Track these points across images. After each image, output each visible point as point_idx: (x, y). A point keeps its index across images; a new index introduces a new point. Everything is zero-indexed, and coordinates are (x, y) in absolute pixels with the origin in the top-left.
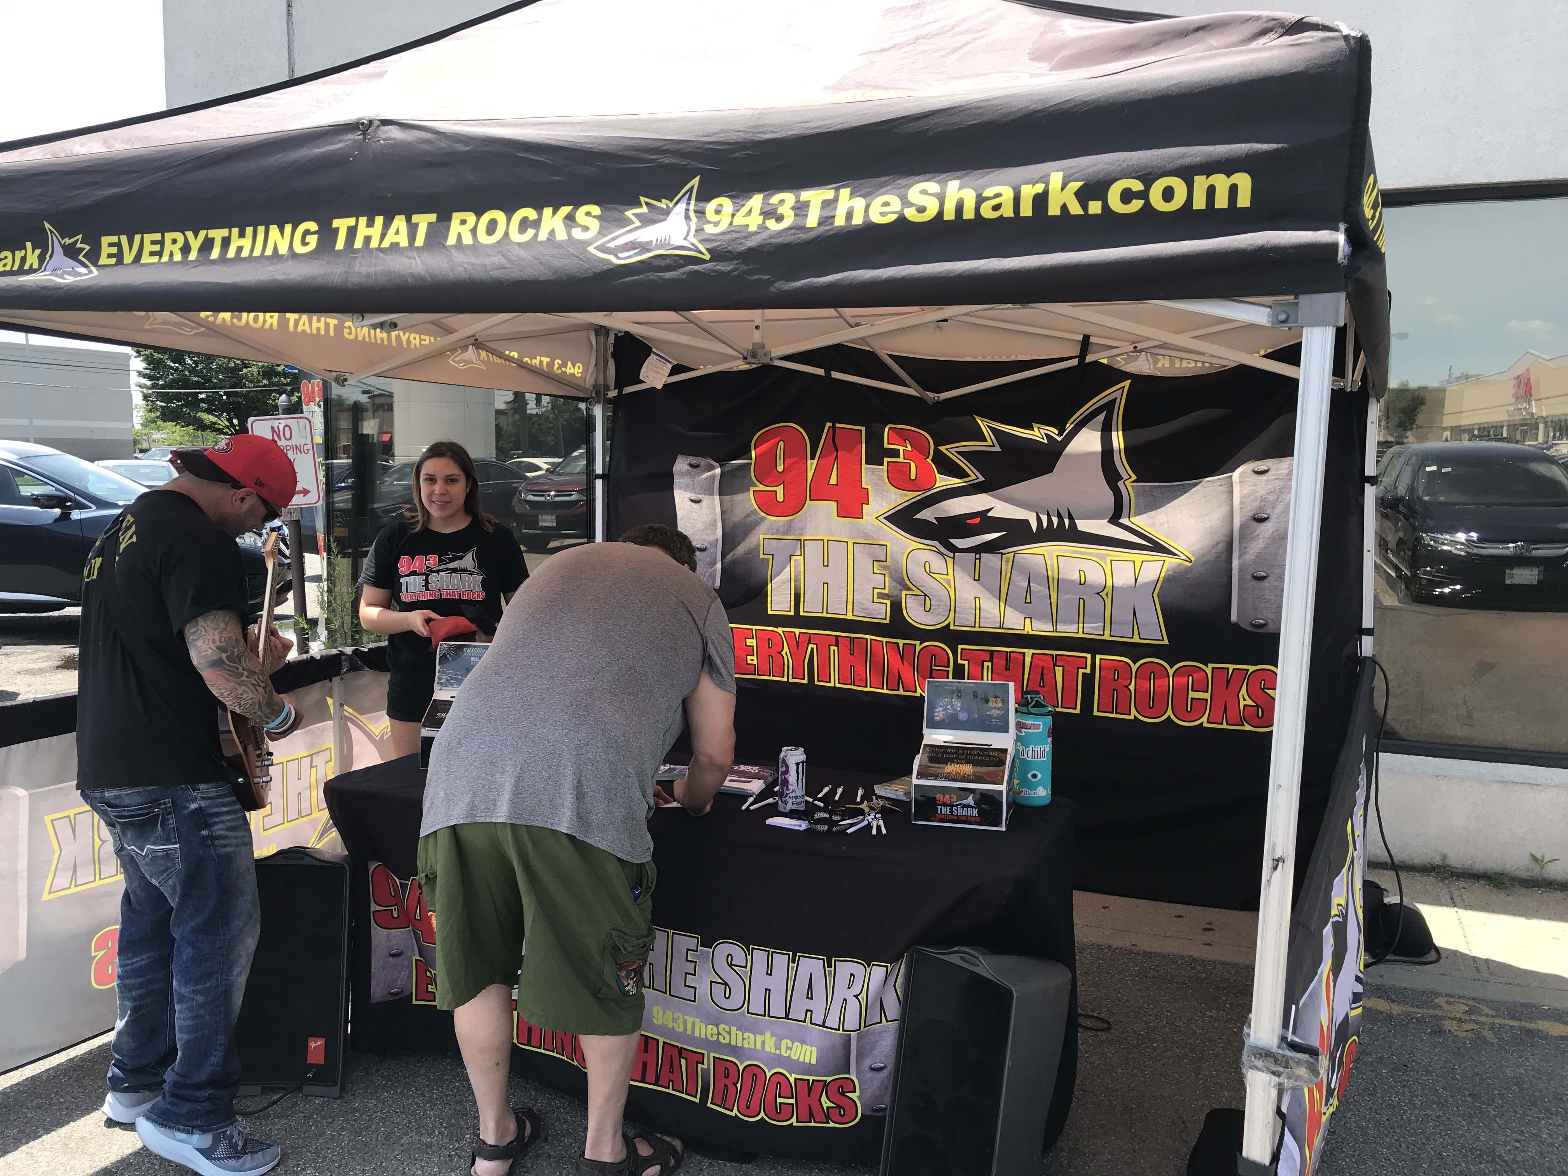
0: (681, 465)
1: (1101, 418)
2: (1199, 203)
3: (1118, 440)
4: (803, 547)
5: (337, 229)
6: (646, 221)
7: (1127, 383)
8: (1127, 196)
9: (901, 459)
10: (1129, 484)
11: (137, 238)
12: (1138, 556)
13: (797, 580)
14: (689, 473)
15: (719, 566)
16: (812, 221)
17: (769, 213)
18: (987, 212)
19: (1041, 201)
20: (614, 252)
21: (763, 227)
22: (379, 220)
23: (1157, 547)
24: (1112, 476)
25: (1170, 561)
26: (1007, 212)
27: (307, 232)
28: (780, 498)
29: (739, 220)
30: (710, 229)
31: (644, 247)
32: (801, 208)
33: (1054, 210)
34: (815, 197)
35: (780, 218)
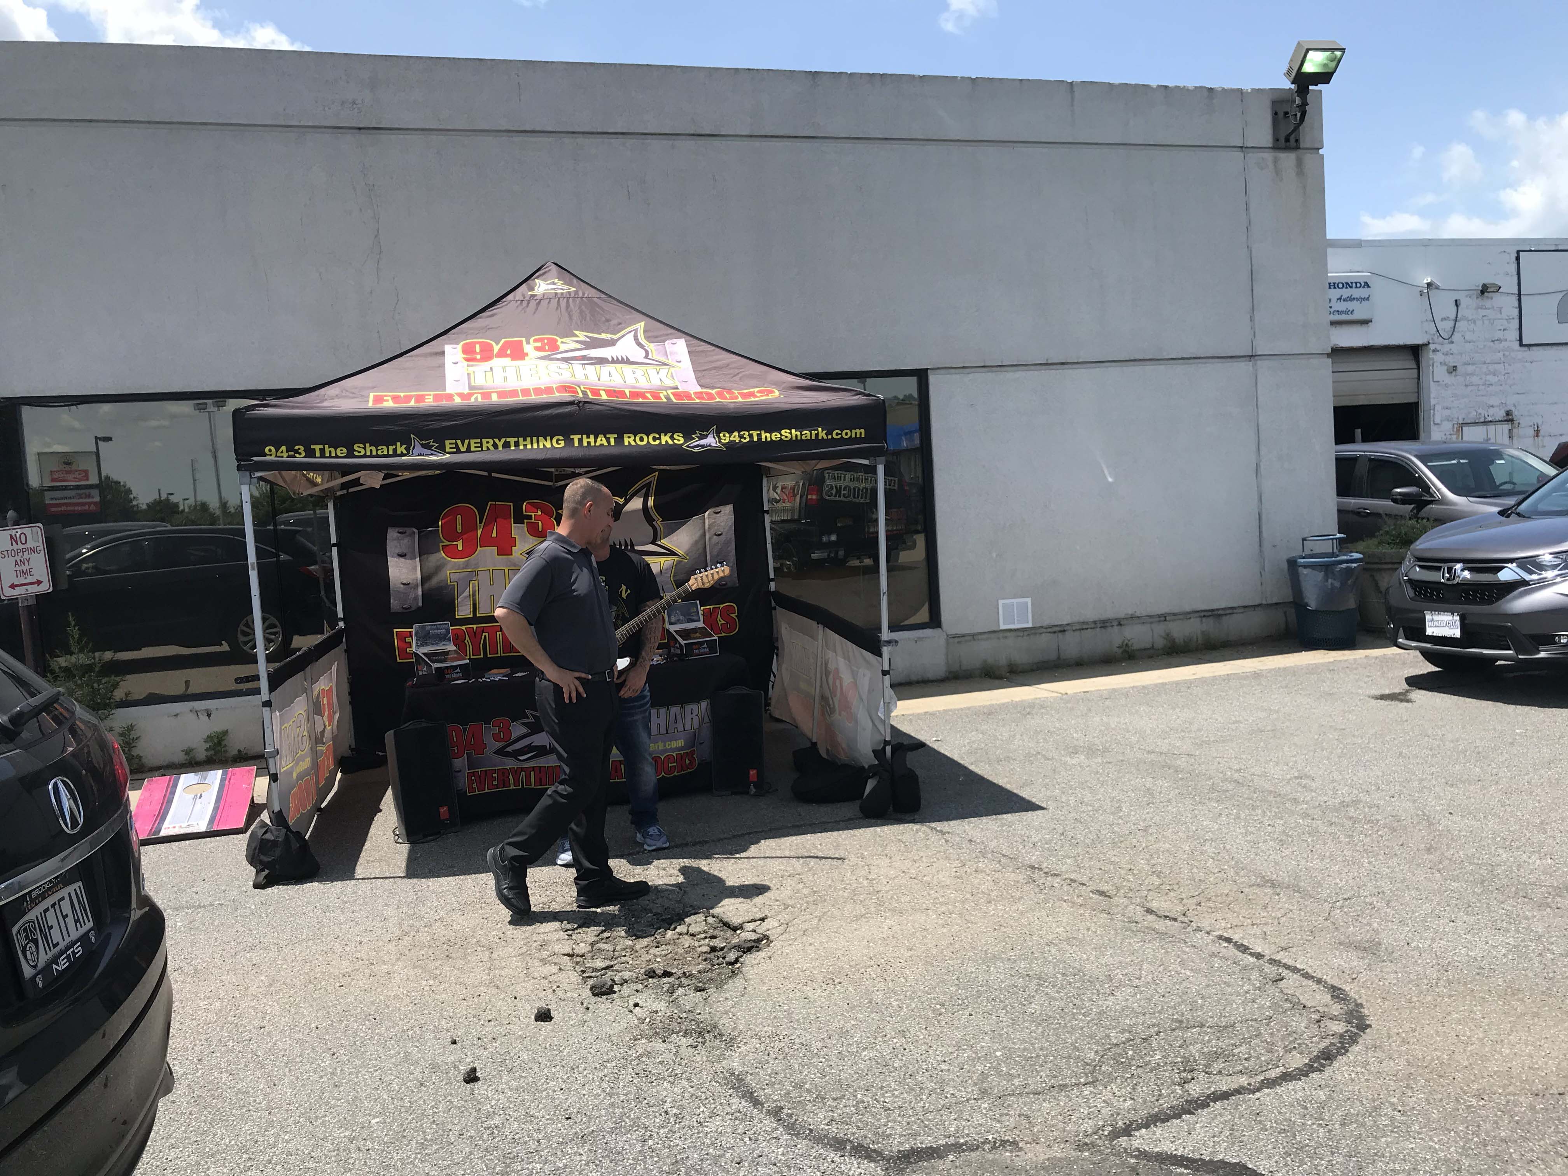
0: (392, 534)
1: (644, 491)
2: (853, 436)
3: (651, 501)
4: (477, 575)
5: (573, 439)
6: (700, 439)
7: (657, 473)
8: (837, 434)
9: (533, 520)
10: (659, 522)
11: (467, 441)
12: (662, 559)
13: (474, 595)
14: (398, 539)
15: (420, 593)
16: (755, 439)
17: (741, 437)
18: (803, 438)
19: (817, 435)
20: (693, 447)
21: (740, 441)
22: (592, 436)
23: (672, 553)
24: (650, 520)
25: (676, 559)
26: (809, 438)
27: (558, 440)
28: (460, 548)
29: (732, 439)
30: (723, 441)
31: (703, 446)
32: (751, 436)
33: (820, 438)
34: (755, 433)
35: (745, 438)
